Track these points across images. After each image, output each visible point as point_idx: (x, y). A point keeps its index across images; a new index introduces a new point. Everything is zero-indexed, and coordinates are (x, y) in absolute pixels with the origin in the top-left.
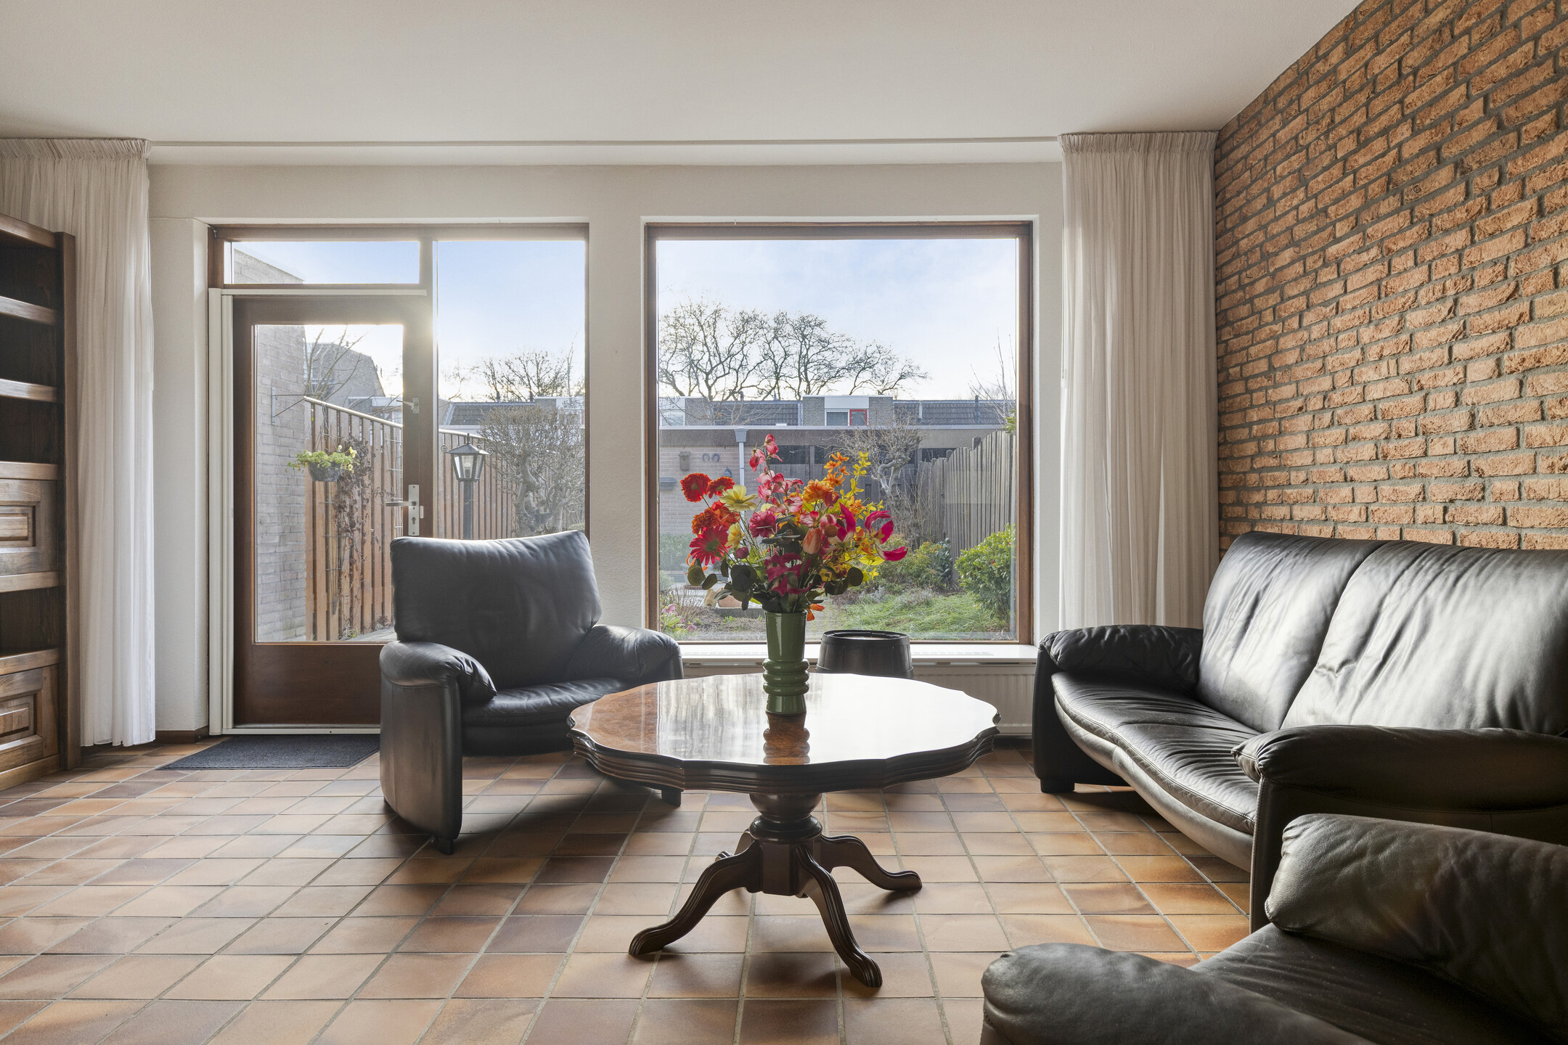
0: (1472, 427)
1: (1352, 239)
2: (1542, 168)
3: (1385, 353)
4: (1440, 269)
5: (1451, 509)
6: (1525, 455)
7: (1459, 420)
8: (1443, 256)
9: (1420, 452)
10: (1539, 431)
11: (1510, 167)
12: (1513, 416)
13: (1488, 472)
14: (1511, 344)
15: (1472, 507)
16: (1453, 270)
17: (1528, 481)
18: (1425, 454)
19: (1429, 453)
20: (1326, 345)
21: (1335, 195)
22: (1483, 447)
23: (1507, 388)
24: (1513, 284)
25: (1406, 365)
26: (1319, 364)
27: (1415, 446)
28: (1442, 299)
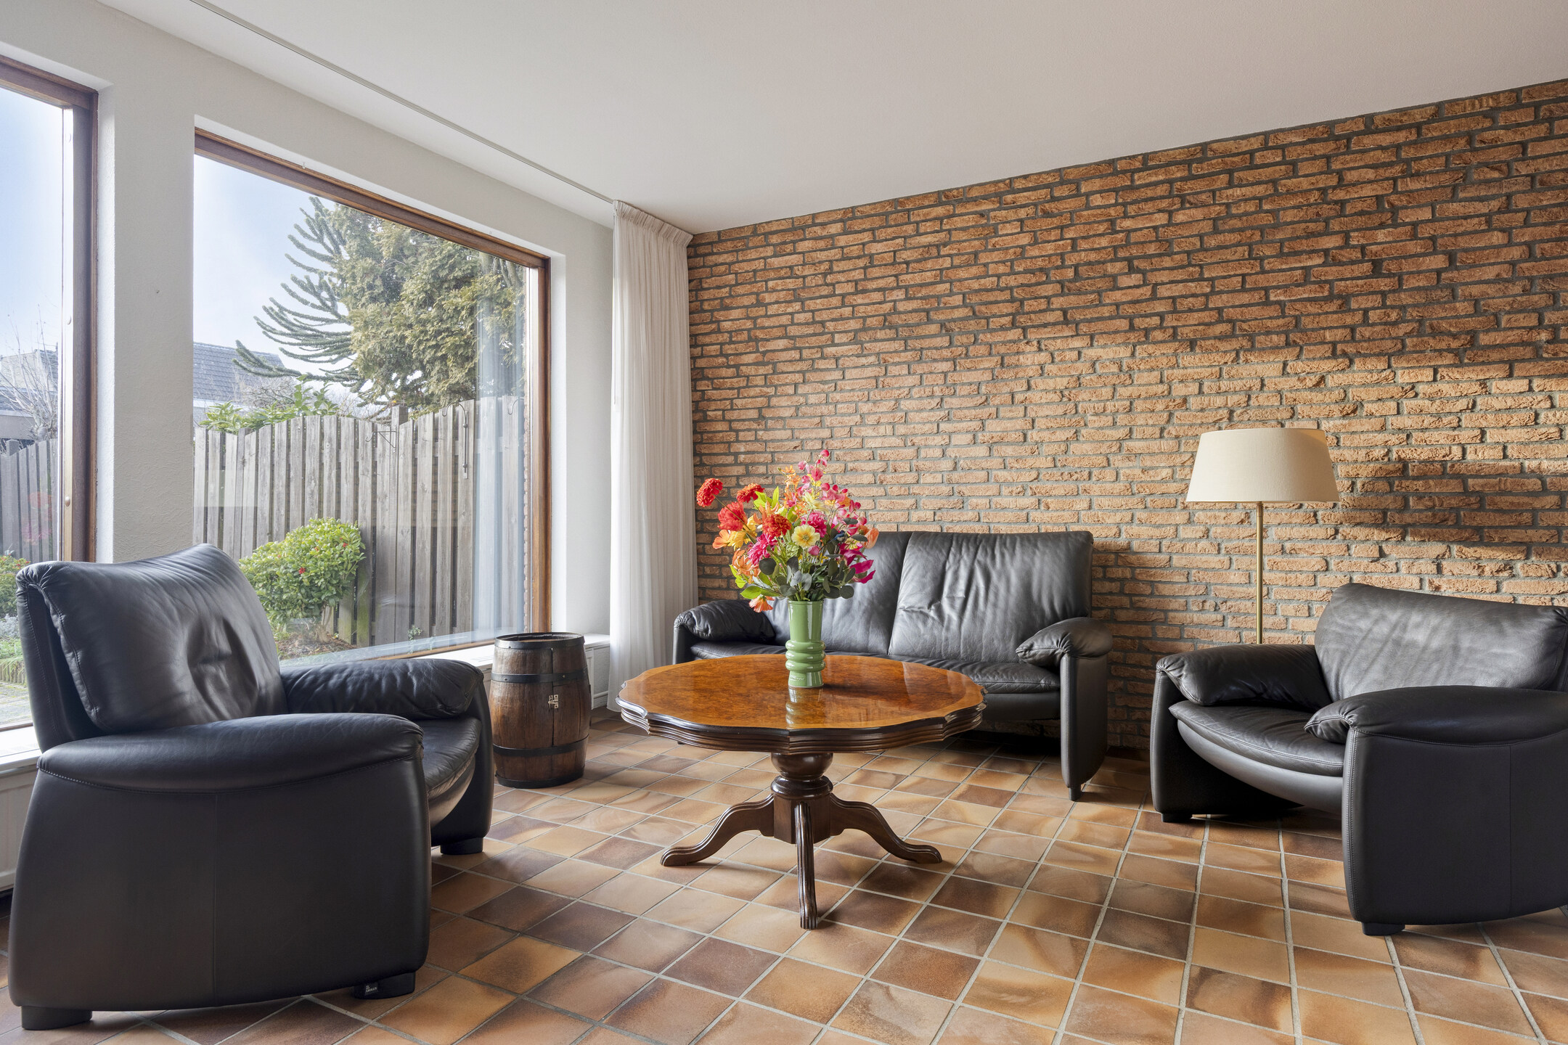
0: (955, 469)
1: (850, 347)
2: (1004, 343)
3: (882, 421)
4: (929, 380)
5: (939, 513)
6: (993, 489)
7: (946, 465)
8: (931, 373)
9: (914, 481)
10: (1003, 475)
11: (981, 336)
12: (984, 465)
13: (967, 493)
14: (983, 428)
15: (956, 513)
16: (941, 382)
17: (995, 499)
18: (918, 482)
19: (922, 481)
20: (824, 409)
21: (833, 316)
22: (964, 480)
23: (981, 451)
24: (984, 398)
25: (901, 430)
26: (817, 420)
27: (911, 478)
28: (932, 396)
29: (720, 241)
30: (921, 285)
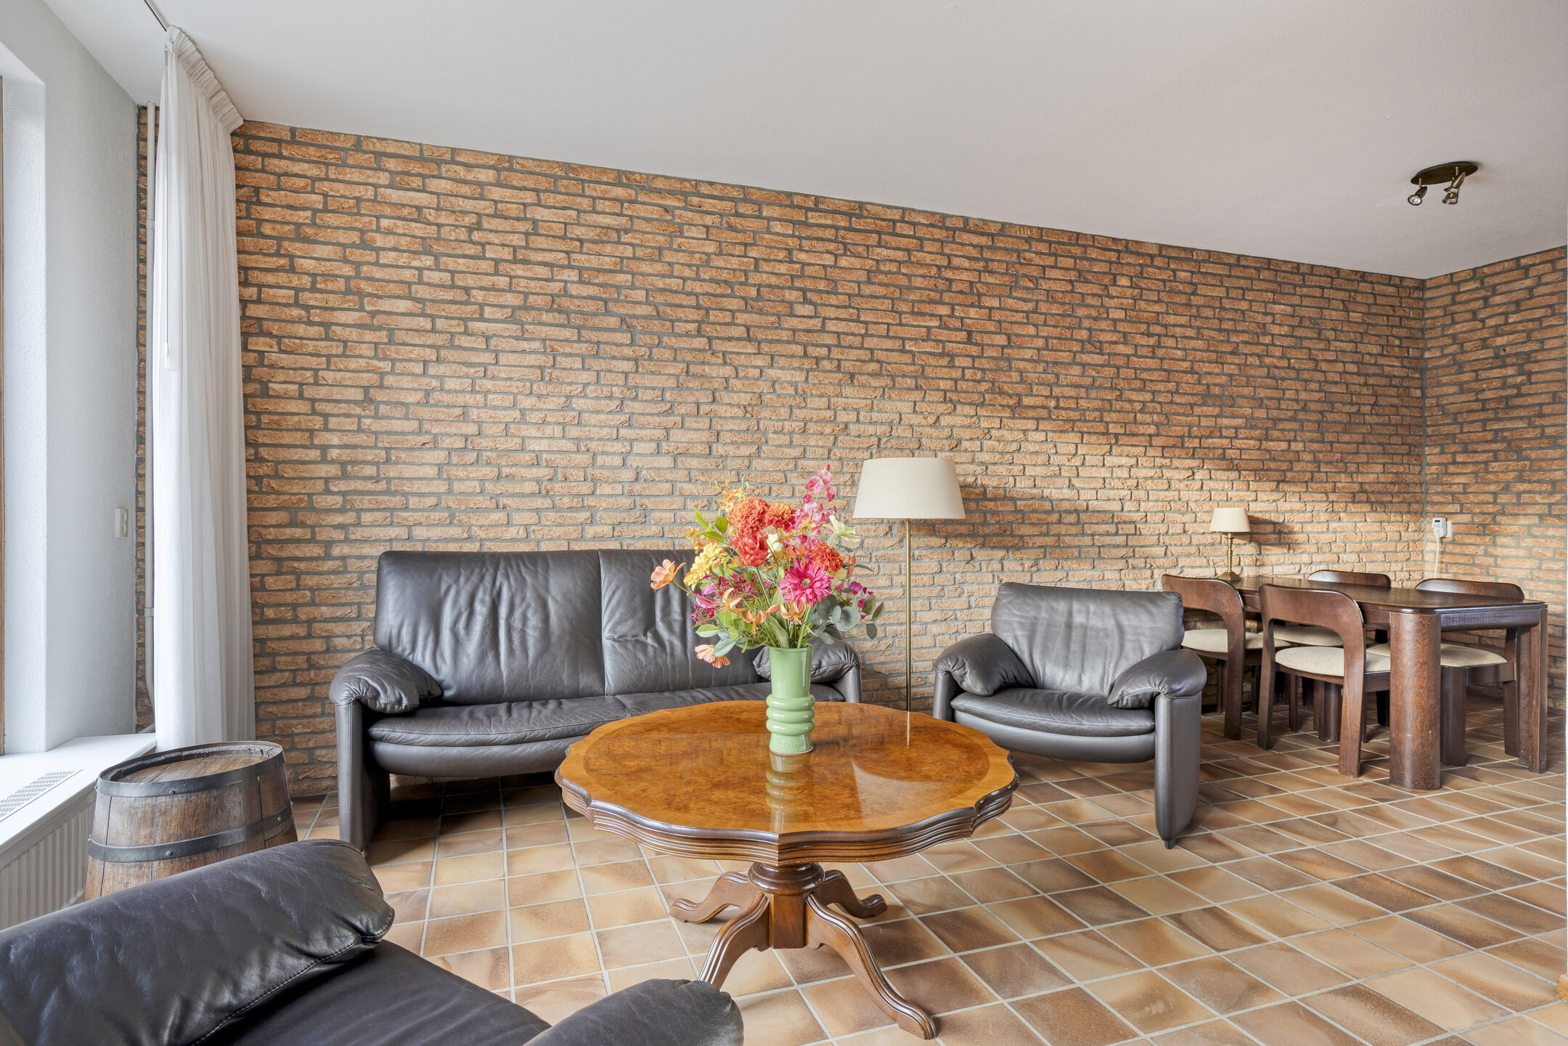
0: (637, 480)
1: (507, 326)
2: (690, 350)
3: (549, 419)
4: (607, 378)
5: (618, 528)
6: (678, 502)
7: (627, 475)
8: (609, 371)
9: (590, 491)
10: (688, 488)
11: (666, 339)
12: (669, 476)
13: (650, 506)
14: (667, 438)
15: (638, 527)
16: (621, 382)
17: (679, 513)
18: (593, 493)
19: (598, 492)
20: (470, 399)
21: (483, 284)
22: (648, 492)
23: (666, 462)
24: (668, 405)
25: (574, 432)
26: (458, 411)
27: (585, 488)
28: (611, 397)
29: (293, 141)
30: (598, 270)
